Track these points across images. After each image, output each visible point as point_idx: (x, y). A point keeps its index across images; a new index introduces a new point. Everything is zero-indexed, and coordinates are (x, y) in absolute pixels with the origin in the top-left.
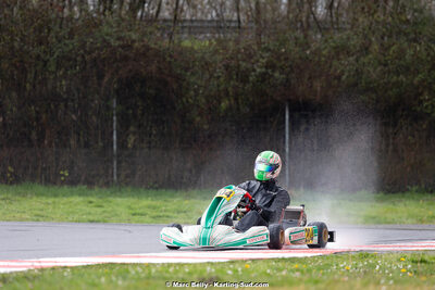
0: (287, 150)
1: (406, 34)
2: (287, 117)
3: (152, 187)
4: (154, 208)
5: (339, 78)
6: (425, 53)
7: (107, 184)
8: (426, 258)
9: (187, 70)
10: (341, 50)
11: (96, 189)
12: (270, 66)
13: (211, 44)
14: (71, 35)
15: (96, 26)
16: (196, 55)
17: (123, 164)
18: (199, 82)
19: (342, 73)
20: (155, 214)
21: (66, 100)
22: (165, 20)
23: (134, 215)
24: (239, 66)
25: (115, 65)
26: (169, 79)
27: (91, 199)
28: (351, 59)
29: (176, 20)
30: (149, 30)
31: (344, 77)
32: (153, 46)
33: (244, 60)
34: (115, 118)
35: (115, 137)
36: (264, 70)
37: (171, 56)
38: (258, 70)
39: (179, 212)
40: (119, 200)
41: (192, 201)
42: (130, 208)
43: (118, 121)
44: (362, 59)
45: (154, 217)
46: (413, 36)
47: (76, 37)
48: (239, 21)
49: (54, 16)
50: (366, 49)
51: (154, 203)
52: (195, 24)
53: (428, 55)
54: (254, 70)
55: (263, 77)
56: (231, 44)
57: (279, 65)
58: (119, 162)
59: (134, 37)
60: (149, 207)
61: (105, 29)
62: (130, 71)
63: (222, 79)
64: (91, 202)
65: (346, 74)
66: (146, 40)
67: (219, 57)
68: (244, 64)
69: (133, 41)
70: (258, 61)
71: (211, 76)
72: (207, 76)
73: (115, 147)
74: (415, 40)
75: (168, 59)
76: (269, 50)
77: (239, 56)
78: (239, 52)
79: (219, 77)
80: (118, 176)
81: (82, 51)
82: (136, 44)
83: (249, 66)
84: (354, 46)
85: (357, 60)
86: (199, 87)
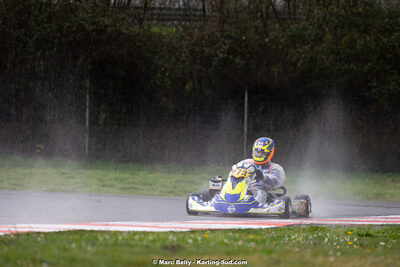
0: (246, 129)
1: (357, 26)
2: (246, 99)
3: (121, 161)
4: (122, 180)
5: (295, 65)
6: (374, 43)
8: (371, 232)
9: (155, 53)
10: (297, 39)
11: (69, 162)
12: (231, 52)
13: (177, 30)
14: (49, 19)
15: (73, 11)
16: (164, 41)
18: (166, 65)
19: (298, 59)
20: (122, 186)
21: (43, 79)
22: (136, 8)
23: (104, 186)
24: (203, 51)
25: (89, 48)
26: (138, 62)
27: (64, 170)
28: (307, 47)
29: (146, 7)
30: (121, 16)
31: (299, 64)
32: (124, 31)
33: (207, 46)
34: (88, 97)
35: (87, 114)
36: (225, 55)
37: (141, 41)
38: (221, 56)
39: (145, 185)
40: (90, 172)
41: (157, 175)
42: (99, 179)
44: (317, 48)
45: (123, 189)
46: (363, 27)
47: (54, 21)
48: (204, 11)
50: (319, 39)
51: (122, 176)
52: (164, 12)
53: (377, 45)
54: (217, 56)
55: (225, 62)
56: (196, 31)
58: (91, 137)
59: (107, 22)
60: (117, 179)
61: (81, 14)
62: (103, 53)
63: (187, 63)
64: (64, 173)
65: (302, 61)
66: (118, 25)
67: (185, 43)
68: (208, 50)
69: (107, 26)
70: (220, 47)
71: (177, 60)
72: (174, 60)
73: (87, 123)
74: (366, 31)
75: (138, 44)
76: (231, 37)
77: (204, 42)
78: (203, 38)
79: (184, 61)
80: (90, 149)
81: (59, 35)
82: (109, 29)
83: (212, 52)
84: (310, 36)
85: (312, 48)
86: (166, 69)
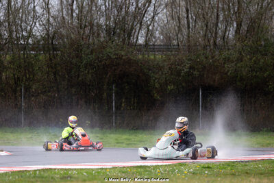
0: (201, 110)
1: (260, 52)
2: (201, 94)
3: (133, 129)
4: (129, 140)
5: (226, 74)
6: (270, 61)
7: (110, 128)
9: (150, 70)
10: (227, 60)
11: (104, 130)
12: (191, 68)
13: (162, 57)
14: (92, 53)
15: (104, 48)
16: (154, 63)
17: (118, 118)
18: (156, 76)
19: (228, 71)
20: (128, 143)
21: (89, 85)
22: (140, 45)
24: (176, 68)
25: (113, 68)
26: (140, 75)
27: (98, 135)
28: (233, 64)
29: (146, 45)
30: (131, 50)
31: (229, 74)
32: (132, 58)
33: (179, 65)
34: (114, 94)
35: (114, 104)
36: (188, 70)
37: (141, 63)
38: (185, 70)
40: (112, 135)
42: (116, 139)
43: (115, 96)
44: (238, 65)
45: (128, 144)
46: (264, 52)
47: (94, 54)
48: (178, 45)
49: (83, 43)
50: (240, 59)
51: (130, 137)
54: (183, 70)
55: (188, 74)
56: (172, 57)
57: (196, 67)
58: (116, 117)
59: (123, 54)
62: (121, 71)
65: (230, 72)
66: (129, 55)
67: (166, 64)
68: (179, 67)
69: (122, 56)
70: (185, 66)
71: (162, 73)
72: (160, 73)
73: (114, 109)
74: (266, 55)
75: (140, 65)
76: (191, 60)
77: (176, 63)
78: (176, 61)
79: (166, 74)
80: (115, 123)
81: (97, 61)
82: (124, 58)
83: (181, 68)
84: (234, 58)
85: (236, 64)
86: (156, 79)
